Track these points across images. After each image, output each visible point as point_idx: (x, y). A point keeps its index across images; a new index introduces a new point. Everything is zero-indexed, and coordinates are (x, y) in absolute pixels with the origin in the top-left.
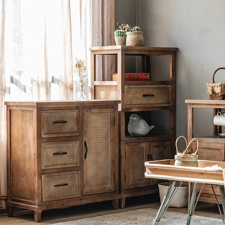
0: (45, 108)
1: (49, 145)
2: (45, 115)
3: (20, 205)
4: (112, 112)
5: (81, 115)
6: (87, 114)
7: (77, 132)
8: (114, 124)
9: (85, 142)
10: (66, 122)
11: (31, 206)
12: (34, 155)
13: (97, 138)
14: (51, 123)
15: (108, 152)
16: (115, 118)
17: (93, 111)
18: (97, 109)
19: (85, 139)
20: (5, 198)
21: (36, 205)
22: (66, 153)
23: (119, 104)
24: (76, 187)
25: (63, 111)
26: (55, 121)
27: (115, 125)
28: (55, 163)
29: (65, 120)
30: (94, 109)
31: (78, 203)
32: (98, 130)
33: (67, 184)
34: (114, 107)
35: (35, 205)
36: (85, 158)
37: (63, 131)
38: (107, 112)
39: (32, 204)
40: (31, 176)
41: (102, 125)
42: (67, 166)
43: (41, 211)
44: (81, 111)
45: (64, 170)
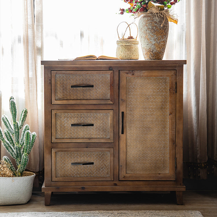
0: (57, 67)
1: (66, 114)
2: (60, 77)
4: (172, 75)
5: (116, 78)
7: (109, 100)
8: (174, 92)
9: (123, 113)
10: (92, 86)
13: (146, 108)
14: (69, 87)
15: (165, 127)
16: (176, 84)
17: (137, 73)
18: (144, 71)
19: (122, 109)
22: (92, 125)
23: (184, 65)
24: (108, 169)
25: (87, 73)
26: (75, 84)
27: (176, 92)
28: (75, 136)
29: (92, 84)
30: (139, 71)
32: (148, 99)
33: (92, 163)
34: (176, 69)
36: (123, 133)
37: (88, 97)
38: (163, 75)
41: (154, 92)
42: (93, 141)
43: (50, 192)
44: (117, 73)
45: (88, 145)
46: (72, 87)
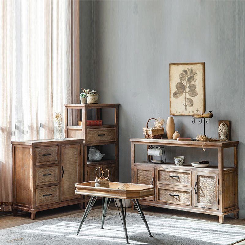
0: (38, 146)
1: (40, 170)
2: (38, 151)
4: (79, 147)
5: (60, 149)
6: (63, 148)
7: (57, 161)
9: (62, 167)
10: (50, 154)
13: (70, 164)
14: (41, 156)
15: (76, 173)
17: (67, 146)
18: (69, 145)
20: (11, 204)
21: (32, 209)
22: (50, 174)
23: (83, 141)
24: (57, 196)
27: (81, 155)
28: (44, 181)
31: (58, 206)
32: (71, 159)
33: (51, 194)
34: (80, 143)
36: (62, 177)
37: (49, 160)
39: (29, 208)
41: (73, 155)
42: (51, 183)
43: (35, 212)
44: (60, 147)
45: (50, 185)
46: (43, 155)
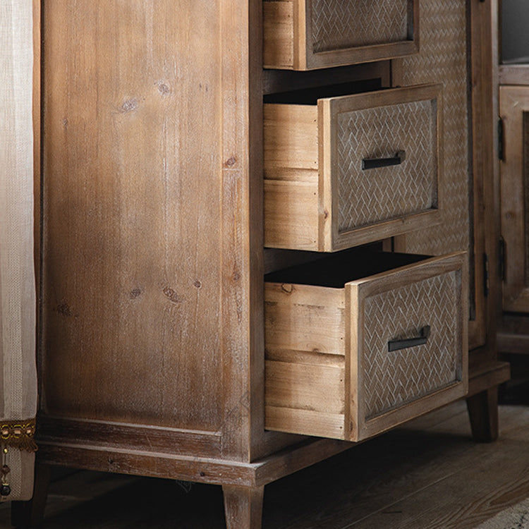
3: (120, 459)
11: (204, 460)
12: (229, 169)
20: (24, 432)
21: (242, 455)
35: (231, 451)
39: (206, 447)
40: (197, 284)
